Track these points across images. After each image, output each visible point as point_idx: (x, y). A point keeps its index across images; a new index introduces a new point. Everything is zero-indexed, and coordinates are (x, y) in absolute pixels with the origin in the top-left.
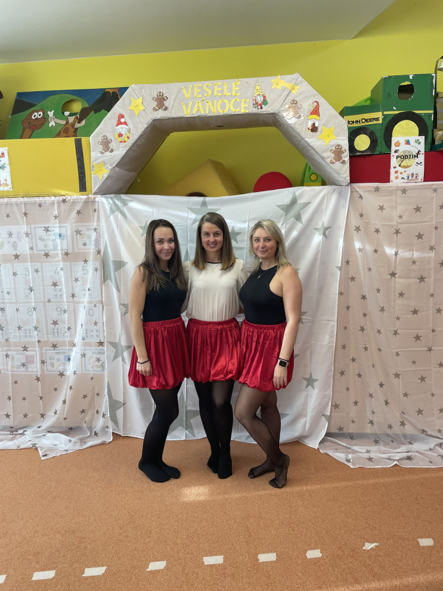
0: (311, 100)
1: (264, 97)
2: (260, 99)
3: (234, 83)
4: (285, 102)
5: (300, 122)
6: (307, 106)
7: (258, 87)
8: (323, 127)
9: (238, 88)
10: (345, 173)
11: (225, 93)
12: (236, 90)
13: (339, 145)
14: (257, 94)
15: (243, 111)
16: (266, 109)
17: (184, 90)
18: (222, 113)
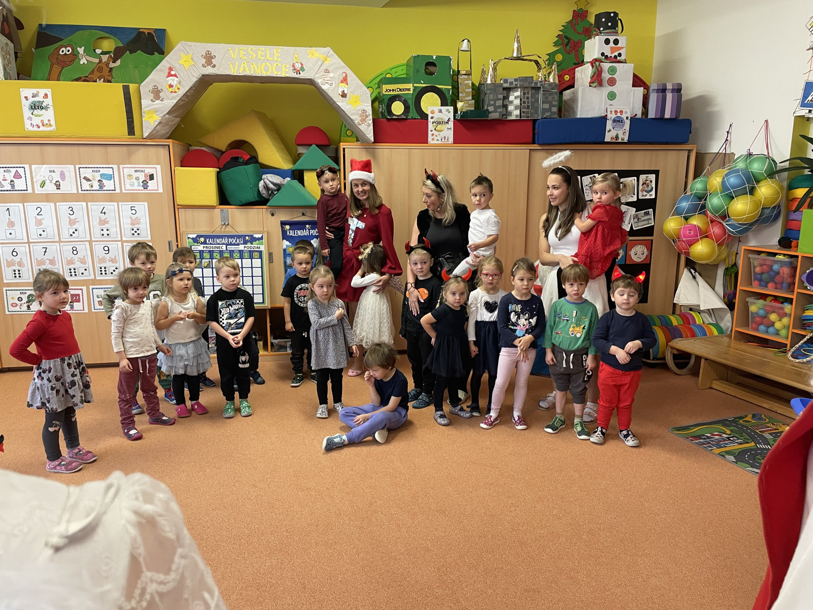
0: (341, 72)
1: (302, 64)
2: (298, 66)
3: (275, 50)
4: (319, 71)
5: (332, 88)
6: (337, 75)
7: (297, 56)
8: (351, 95)
9: (279, 55)
10: (370, 134)
11: (268, 57)
12: (277, 56)
13: (364, 110)
14: (295, 61)
15: (283, 75)
16: (303, 75)
17: (230, 51)
18: (265, 74)
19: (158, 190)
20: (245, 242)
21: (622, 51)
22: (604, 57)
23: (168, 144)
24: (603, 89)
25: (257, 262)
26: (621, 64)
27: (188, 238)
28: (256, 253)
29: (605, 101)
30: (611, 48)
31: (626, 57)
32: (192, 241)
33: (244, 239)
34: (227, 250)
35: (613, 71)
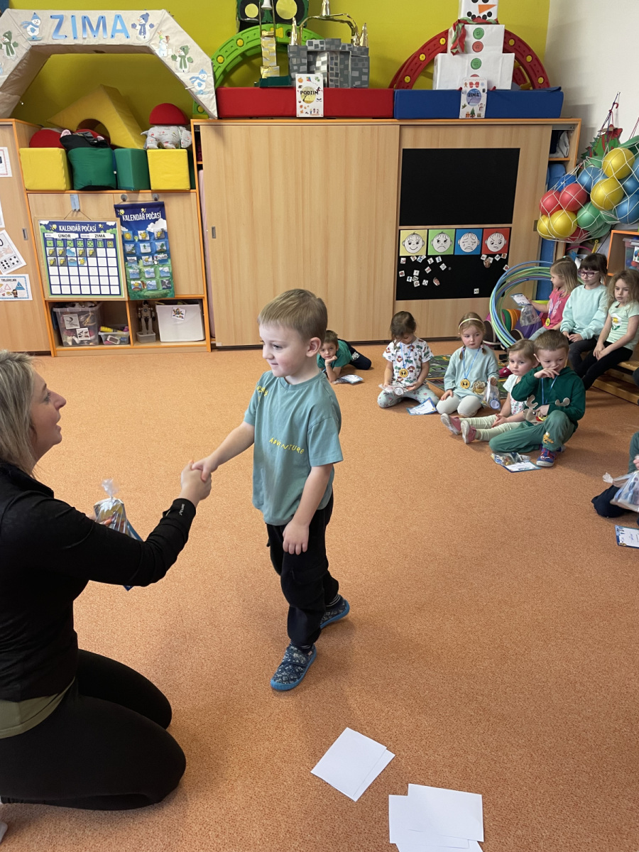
19: (7, 174)
20: (99, 230)
21: (493, 10)
22: (470, 18)
23: (10, 123)
24: (467, 56)
25: (111, 252)
26: (490, 26)
27: (41, 224)
28: (110, 242)
29: (468, 71)
30: (479, 6)
31: (498, 15)
32: (44, 227)
33: (97, 226)
34: (80, 237)
35: (479, 33)
